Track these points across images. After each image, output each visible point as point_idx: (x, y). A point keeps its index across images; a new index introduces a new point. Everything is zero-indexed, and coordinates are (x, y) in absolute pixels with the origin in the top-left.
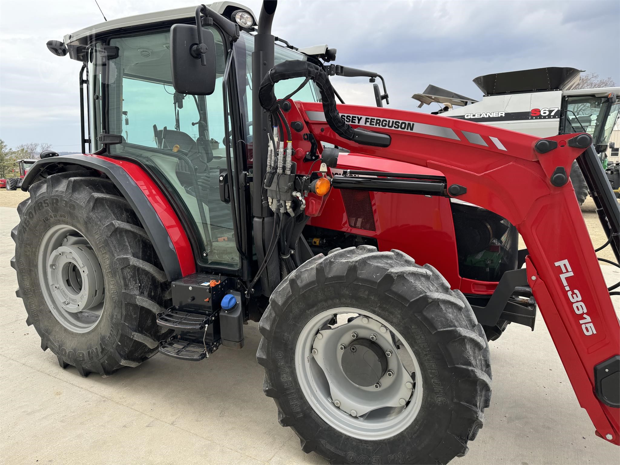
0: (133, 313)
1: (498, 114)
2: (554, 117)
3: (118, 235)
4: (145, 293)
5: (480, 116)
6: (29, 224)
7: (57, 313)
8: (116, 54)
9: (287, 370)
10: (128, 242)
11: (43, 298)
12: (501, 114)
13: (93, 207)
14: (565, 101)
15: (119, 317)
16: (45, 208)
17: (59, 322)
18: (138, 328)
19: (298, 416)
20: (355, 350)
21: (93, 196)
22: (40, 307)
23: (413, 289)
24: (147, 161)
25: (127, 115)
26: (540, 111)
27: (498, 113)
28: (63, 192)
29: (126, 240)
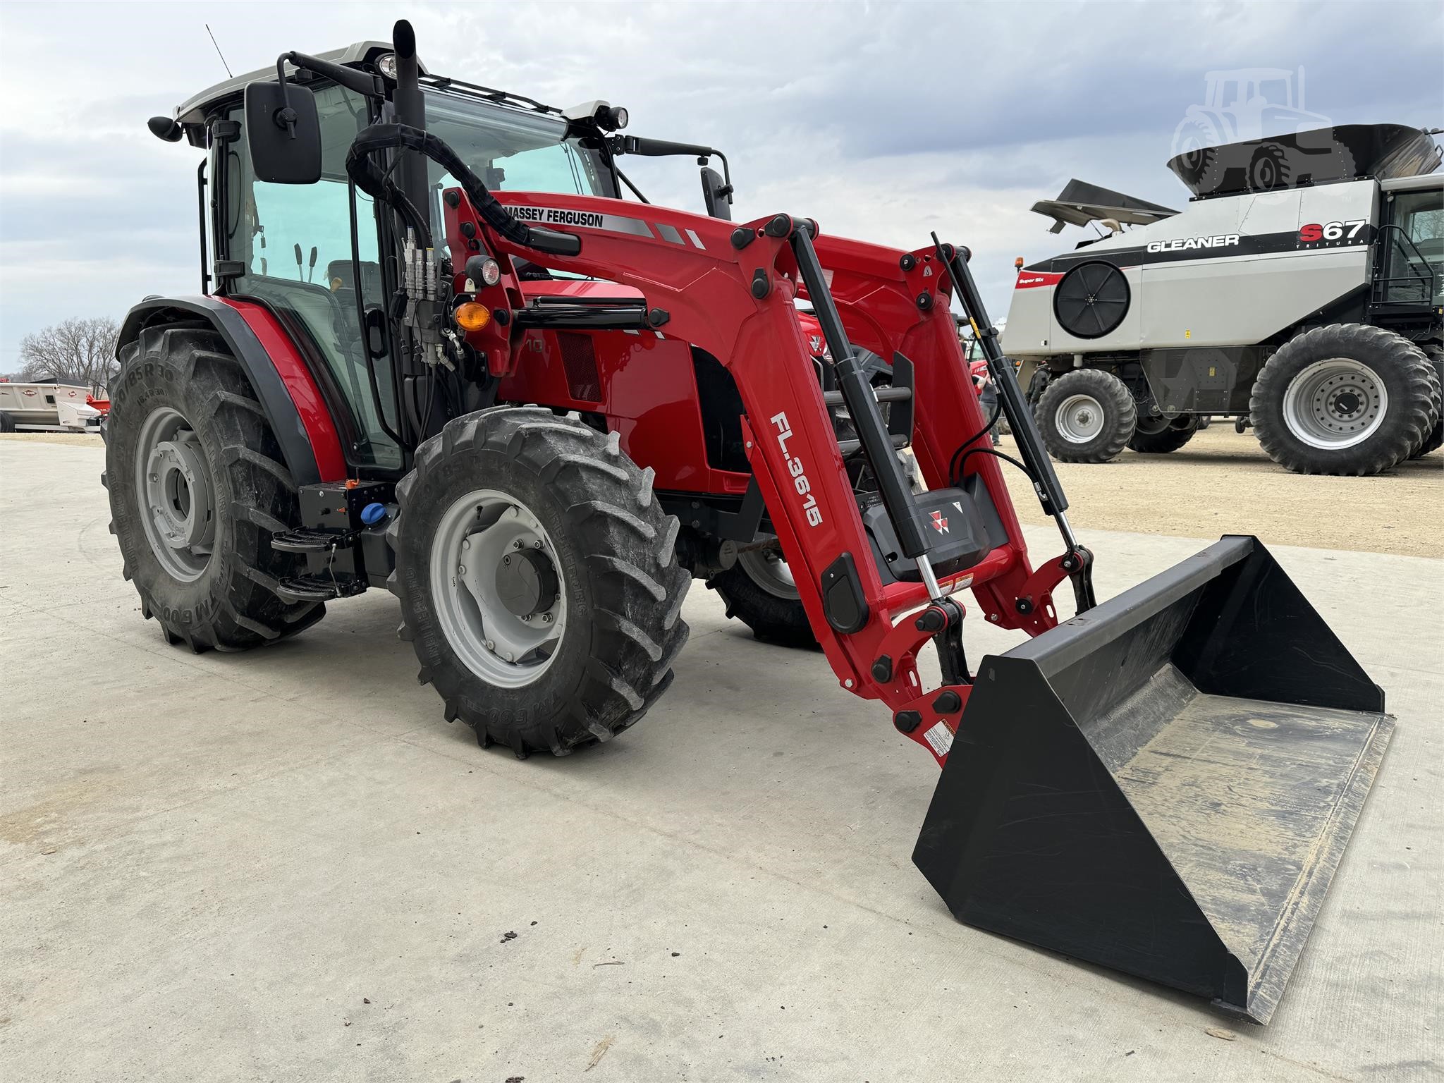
0: (248, 538)
1: (1223, 241)
2: (1355, 242)
3: (227, 415)
4: (266, 507)
5: (1183, 246)
6: (120, 410)
7: (162, 555)
8: (235, 133)
9: (421, 595)
10: (241, 425)
11: (143, 531)
12: (1230, 239)
13: (194, 372)
14: (1385, 204)
15: (230, 545)
16: (139, 381)
17: (163, 569)
18: (258, 563)
19: (435, 664)
20: (508, 563)
21: (193, 355)
22: (138, 545)
23: (549, 452)
24: (279, 301)
25: (262, 232)
26: (1322, 230)
27: (1223, 237)
28: (158, 353)
29: (238, 422)
